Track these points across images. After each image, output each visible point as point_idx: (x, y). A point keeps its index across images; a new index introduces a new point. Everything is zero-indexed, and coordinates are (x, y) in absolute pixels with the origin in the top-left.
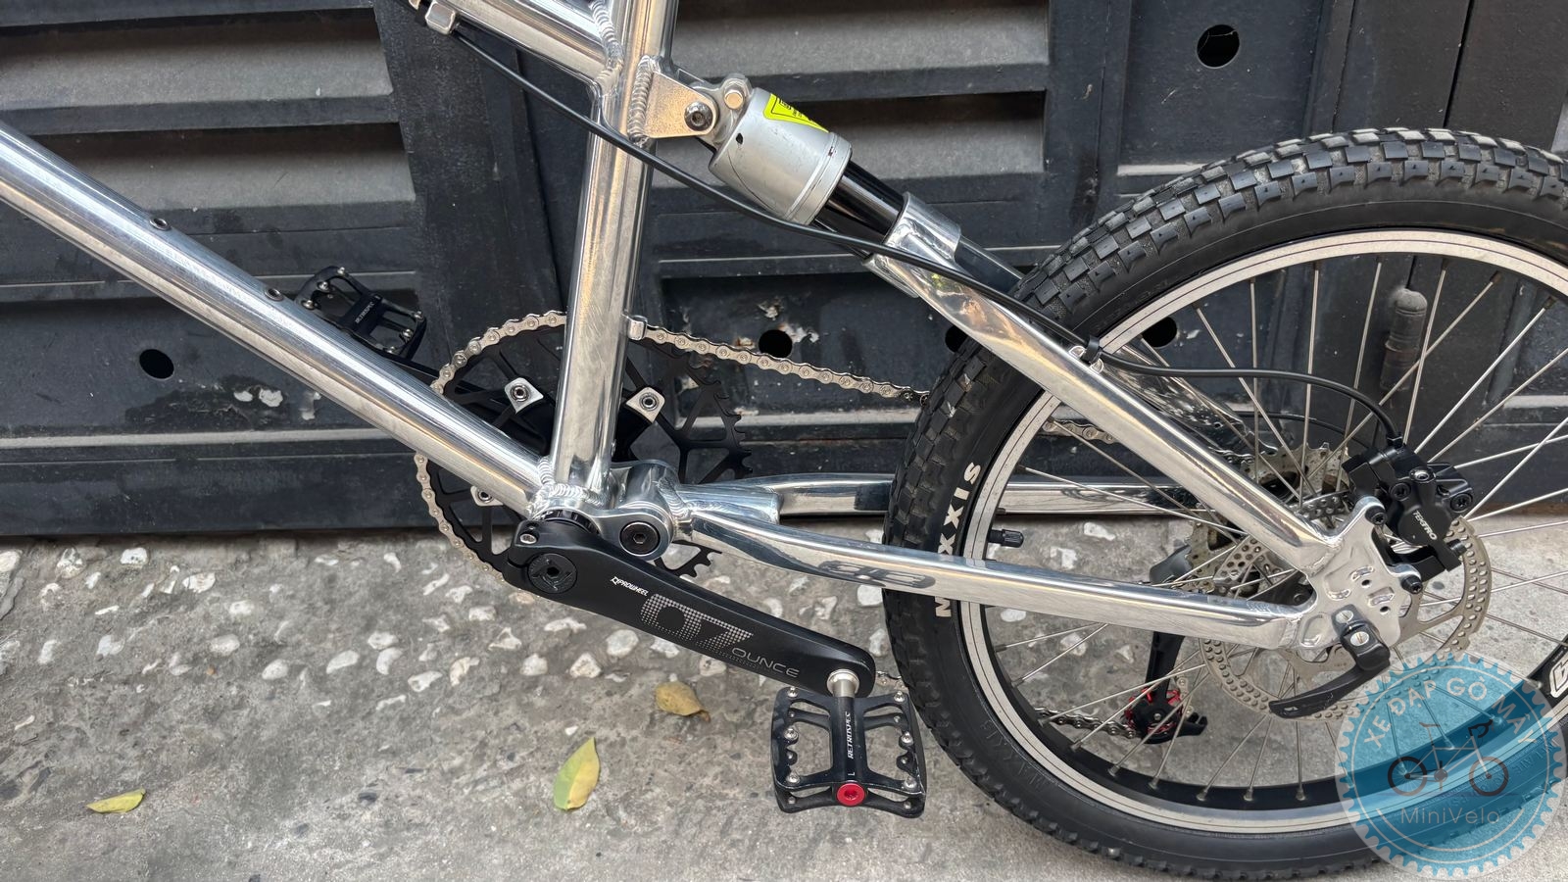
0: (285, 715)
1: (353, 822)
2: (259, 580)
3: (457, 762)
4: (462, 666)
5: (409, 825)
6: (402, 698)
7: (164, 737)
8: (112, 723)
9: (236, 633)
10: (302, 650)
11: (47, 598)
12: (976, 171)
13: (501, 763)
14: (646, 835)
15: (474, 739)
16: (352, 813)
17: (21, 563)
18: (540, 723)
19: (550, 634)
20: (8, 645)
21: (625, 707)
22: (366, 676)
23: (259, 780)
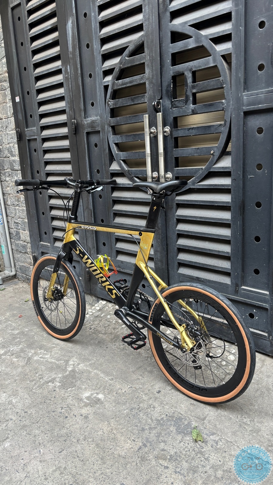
0: (121, 332)
12: (221, 282)
14: (150, 361)
20: (99, 313)
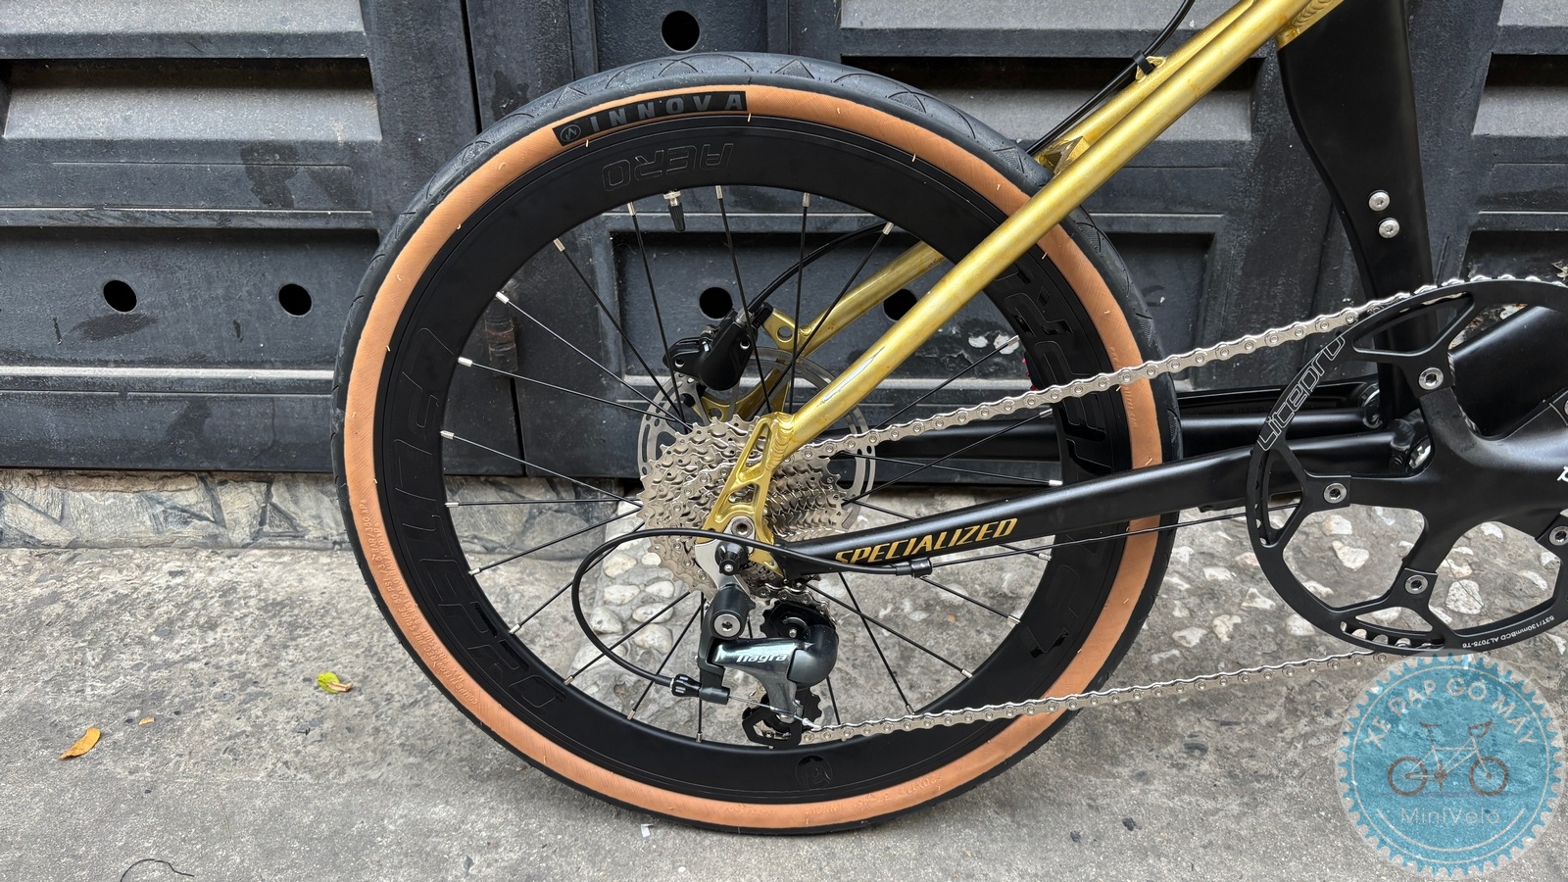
1: (1192, 772)
3: (1272, 716)
4: (1224, 622)
5: (1257, 776)
6: (1176, 652)
7: (938, 681)
8: (873, 664)
13: (1319, 719)
15: (1279, 694)
16: (1187, 762)
18: (1340, 682)
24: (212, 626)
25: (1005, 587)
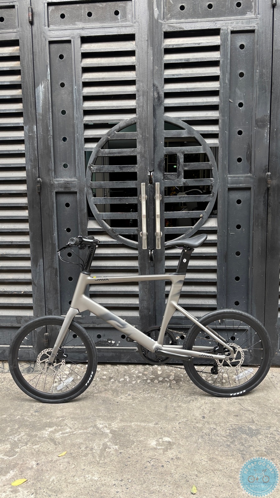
0: (115, 386)
2: (107, 369)
3: (141, 392)
4: (139, 381)
5: (136, 398)
6: (132, 384)
9: (105, 376)
10: (116, 378)
11: (76, 371)
13: (147, 392)
15: (142, 389)
16: (128, 396)
17: (71, 366)
18: (151, 388)
19: (150, 377)
21: (163, 386)
22: (126, 381)
23: (114, 393)
24: (3, 382)
25: (111, 376)
